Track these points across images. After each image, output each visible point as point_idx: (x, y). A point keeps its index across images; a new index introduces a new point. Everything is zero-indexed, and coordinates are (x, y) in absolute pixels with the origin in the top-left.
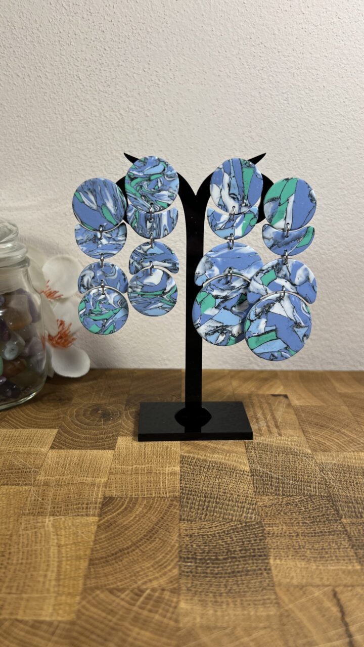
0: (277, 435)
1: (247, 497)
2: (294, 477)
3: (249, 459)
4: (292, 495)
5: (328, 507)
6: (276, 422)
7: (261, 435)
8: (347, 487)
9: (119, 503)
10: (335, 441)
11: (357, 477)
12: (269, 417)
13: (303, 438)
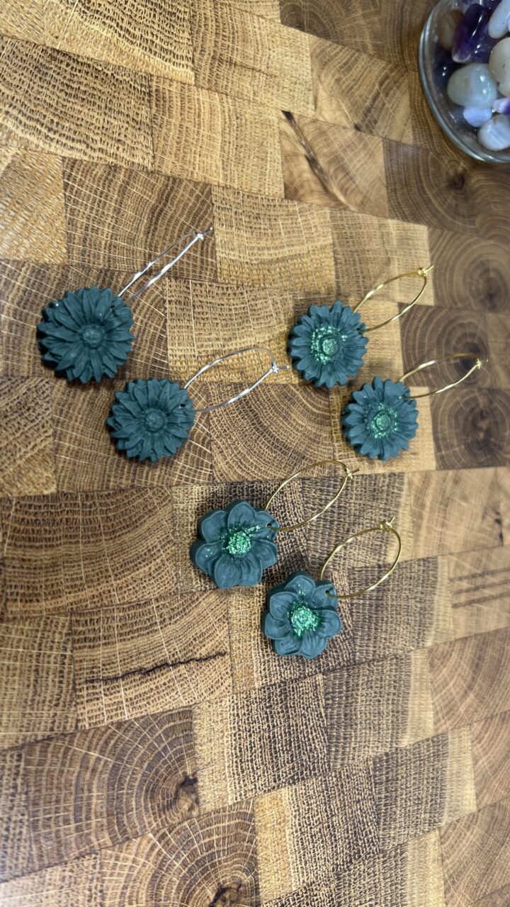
0: (456, 601)
1: (345, 559)
2: (382, 620)
3: (406, 562)
4: (352, 616)
5: (338, 659)
6: (479, 601)
7: (451, 580)
8: (371, 687)
9: (321, 403)
10: (451, 680)
11: (390, 702)
12: (487, 592)
13: (453, 638)
